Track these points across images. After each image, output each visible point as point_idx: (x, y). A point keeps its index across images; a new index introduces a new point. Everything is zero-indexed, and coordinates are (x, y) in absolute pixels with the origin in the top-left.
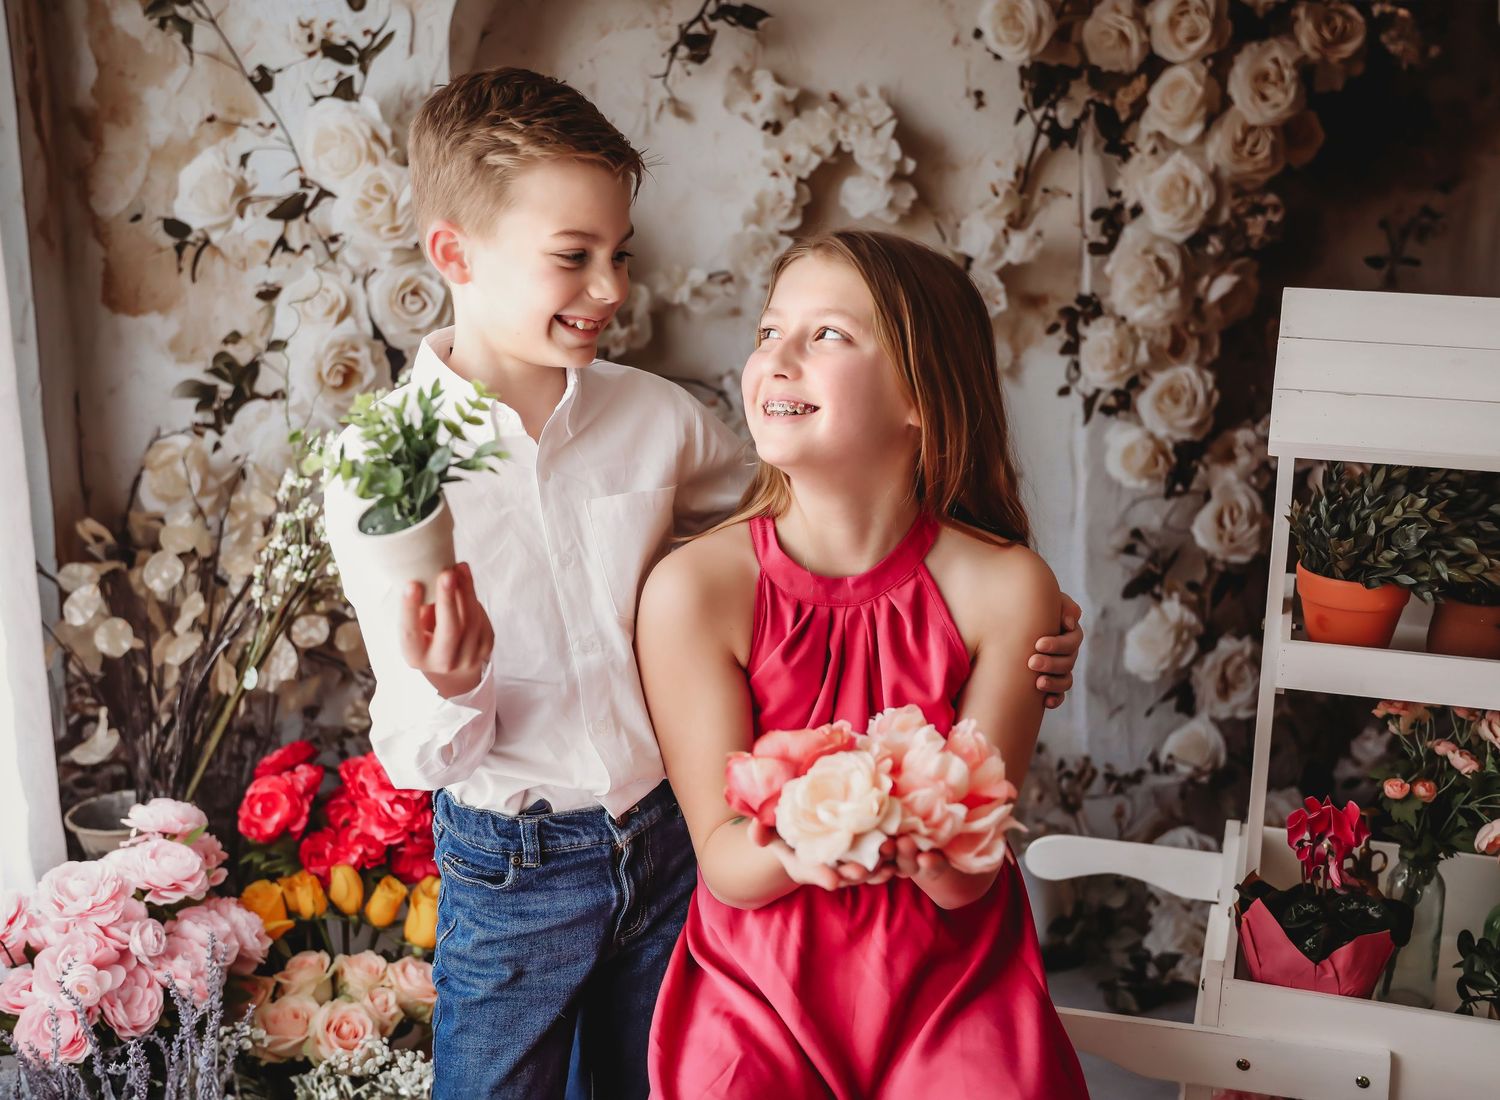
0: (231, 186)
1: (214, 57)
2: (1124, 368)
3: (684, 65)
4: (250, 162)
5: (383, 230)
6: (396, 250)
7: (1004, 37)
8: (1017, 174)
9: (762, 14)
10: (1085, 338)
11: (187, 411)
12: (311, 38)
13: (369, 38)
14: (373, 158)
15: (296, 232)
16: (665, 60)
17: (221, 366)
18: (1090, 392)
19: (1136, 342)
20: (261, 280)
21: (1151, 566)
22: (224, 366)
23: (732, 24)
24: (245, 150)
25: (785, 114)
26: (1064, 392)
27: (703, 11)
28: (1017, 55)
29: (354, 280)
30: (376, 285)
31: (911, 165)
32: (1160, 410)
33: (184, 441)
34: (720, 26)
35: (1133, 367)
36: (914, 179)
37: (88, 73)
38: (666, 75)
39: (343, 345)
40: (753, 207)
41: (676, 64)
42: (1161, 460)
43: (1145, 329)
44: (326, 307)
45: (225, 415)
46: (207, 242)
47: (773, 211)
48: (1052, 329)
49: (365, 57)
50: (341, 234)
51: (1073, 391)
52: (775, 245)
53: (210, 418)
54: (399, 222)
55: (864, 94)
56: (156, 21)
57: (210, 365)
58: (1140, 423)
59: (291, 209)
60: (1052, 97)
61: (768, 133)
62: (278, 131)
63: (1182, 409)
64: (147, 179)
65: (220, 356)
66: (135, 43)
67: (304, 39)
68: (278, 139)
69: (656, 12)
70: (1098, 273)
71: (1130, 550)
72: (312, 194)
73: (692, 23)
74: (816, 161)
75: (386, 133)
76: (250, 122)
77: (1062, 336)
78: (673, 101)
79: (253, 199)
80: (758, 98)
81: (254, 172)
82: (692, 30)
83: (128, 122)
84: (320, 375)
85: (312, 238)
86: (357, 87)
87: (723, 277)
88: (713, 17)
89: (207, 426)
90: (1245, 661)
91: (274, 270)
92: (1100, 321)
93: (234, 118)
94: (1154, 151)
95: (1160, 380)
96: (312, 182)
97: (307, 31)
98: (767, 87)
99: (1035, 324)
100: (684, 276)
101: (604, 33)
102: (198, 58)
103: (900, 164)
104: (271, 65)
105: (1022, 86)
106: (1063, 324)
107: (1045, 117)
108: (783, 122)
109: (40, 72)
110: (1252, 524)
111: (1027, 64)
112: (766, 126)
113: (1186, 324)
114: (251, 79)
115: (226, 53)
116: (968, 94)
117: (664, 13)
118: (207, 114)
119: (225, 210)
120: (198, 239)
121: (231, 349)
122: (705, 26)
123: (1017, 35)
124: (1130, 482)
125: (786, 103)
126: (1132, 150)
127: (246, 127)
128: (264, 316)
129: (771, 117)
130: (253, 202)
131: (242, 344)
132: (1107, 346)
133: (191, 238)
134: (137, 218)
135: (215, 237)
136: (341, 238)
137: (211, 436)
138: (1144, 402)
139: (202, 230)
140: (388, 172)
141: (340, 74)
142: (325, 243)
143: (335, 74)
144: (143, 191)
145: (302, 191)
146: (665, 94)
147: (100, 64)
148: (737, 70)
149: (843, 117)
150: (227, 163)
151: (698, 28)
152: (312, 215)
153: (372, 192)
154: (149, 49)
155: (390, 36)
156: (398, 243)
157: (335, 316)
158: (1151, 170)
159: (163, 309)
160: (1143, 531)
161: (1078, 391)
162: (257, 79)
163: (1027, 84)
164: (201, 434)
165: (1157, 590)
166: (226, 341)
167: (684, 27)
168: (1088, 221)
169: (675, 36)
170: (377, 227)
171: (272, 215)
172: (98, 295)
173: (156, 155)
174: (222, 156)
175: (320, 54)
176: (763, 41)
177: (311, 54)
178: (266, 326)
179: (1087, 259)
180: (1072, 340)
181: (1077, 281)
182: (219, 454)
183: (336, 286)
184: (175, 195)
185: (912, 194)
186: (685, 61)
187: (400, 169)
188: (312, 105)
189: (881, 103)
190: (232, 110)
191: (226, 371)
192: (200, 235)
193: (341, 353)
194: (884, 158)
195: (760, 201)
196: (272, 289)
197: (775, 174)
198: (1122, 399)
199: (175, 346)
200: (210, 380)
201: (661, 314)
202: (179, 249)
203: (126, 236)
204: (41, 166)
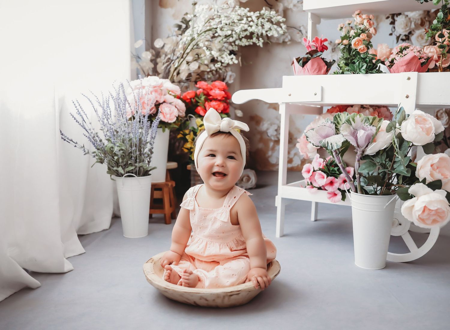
2: (408, 29)
10: (396, 21)
11: (175, 31)
17: (183, 21)
18: (398, 35)
19: (411, 23)
20: (193, 1)
26: (391, 34)
29: (213, 1)
30: (218, 1)
32: (418, 41)
33: (174, 38)
35: (410, 29)
43: (413, 19)
45: (184, 32)
48: (388, 18)
51: (393, 34)
53: (180, 32)
57: (181, 20)
63: (424, 41)
65: (183, 18)
77: (390, 20)
89: (179, 34)
90: (443, 112)
92: (401, 16)
95: (417, 33)
99: (383, 16)
100: (291, 2)
106: (390, 16)
113: (425, 18)
121: (186, 17)
128: (193, 9)
131: (188, 15)
132: (403, 23)
137: (180, 36)
138: (413, 38)
159: (172, 7)
161: (395, 35)
166: (185, 15)
172: (158, 3)
178: (193, 11)
180: (393, 21)
183: (210, 2)
191: (184, 22)
196: (195, 3)
198: (407, 37)
199: (174, 16)
200: (181, 24)
201: (286, 11)
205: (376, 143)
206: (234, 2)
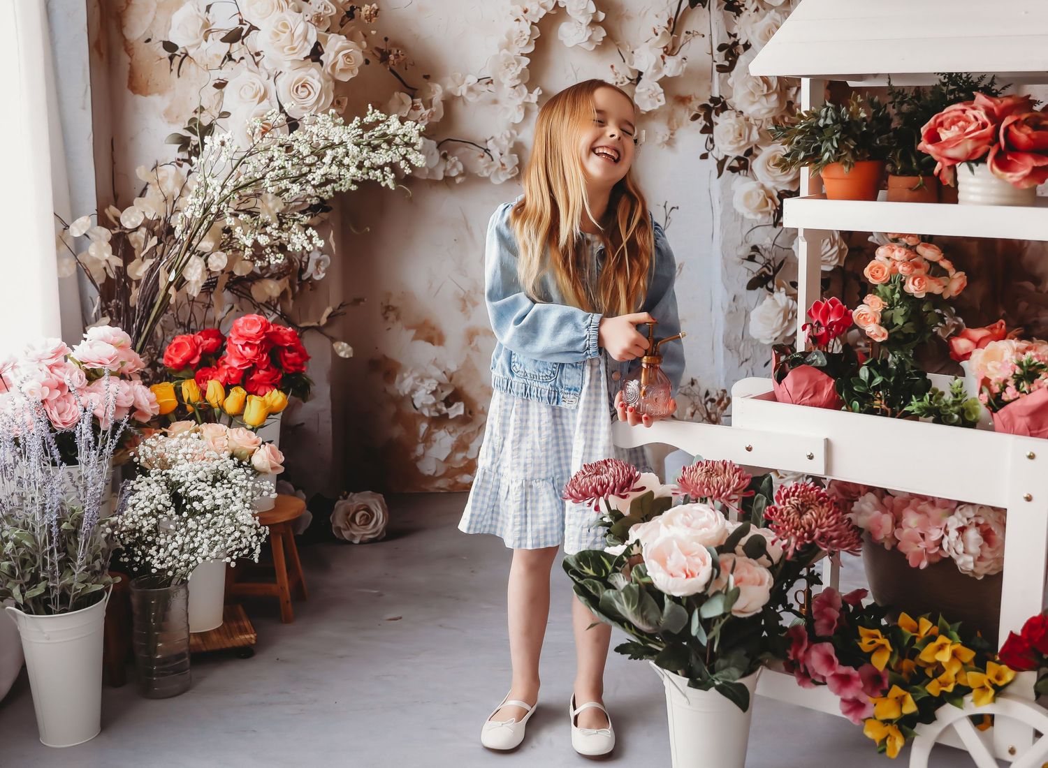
0: (201, 23)
2: (743, 143)
4: (212, 9)
5: (286, 49)
6: (294, 61)
8: (669, 22)
10: (716, 124)
11: (173, 152)
14: (281, 8)
15: (237, 50)
17: (193, 125)
18: (721, 158)
19: (750, 128)
20: (216, 78)
21: (765, 269)
24: (209, 3)
26: (704, 157)
29: (268, 79)
30: (280, 80)
31: (602, 16)
32: (767, 170)
33: (171, 170)
35: (749, 143)
36: (603, 24)
40: (505, 39)
42: (770, 201)
43: (756, 120)
44: (253, 94)
45: (195, 154)
46: (187, 55)
47: (516, 41)
48: (695, 117)
50: (262, 51)
51: (710, 155)
52: (519, 62)
53: (185, 156)
54: (295, 45)
57: (187, 126)
58: (755, 179)
59: (234, 37)
64: (154, 18)
65: (192, 120)
70: (723, 83)
71: (751, 259)
72: (246, 28)
74: (543, 12)
77: (701, 122)
81: (213, 15)
85: (246, 54)
87: (487, 80)
89: (184, 160)
91: (223, 71)
92: (726, 113)
94: (757, 10)
95: (766, 152)
96: (246, 21)
99: (684, 114)
100: (463, 80)
103: (595, 14)
106: (702, 114)
110: (832, 247)
113: (783, 117)
119: (197, 37)
120: (182, 53)
121: (198, 116)
124: (750, 216)
126: (742, 9)
128: (218, 97)
130: (213, 32)
131: (205, 113)
132: (731, 130)
133: (177, 53)
134: (149, 40)
135: (191, 53)
136: (262, 54)
137: (186, 166)
138: (757, 165)
139: (184, 47)
140: (290, 16)
142: (253, 56)
144: (152, 25)
145: (240, 26)
150: (199, 10)
152: (245, 40)
153: (280, 28)
156: (295, 57)
157: (258, 98)
158: (755, 22)
159: (161, 93)
160: (760, 247)
161: (713, 157)
164: (180, 166)
165: (770, 285)
166: (196, 112)
168: (716, 52)
171: (223, 40)
172: (126, 84)
173: (159, 6)
174: (196, 6)
178: (218, 104)
179: (716, 74)
180: (708, 125)
181: (710, 88)
182: (190, 177)
183: (259, 81)
184: (170, 28)
185: (604, 34)
187: (297, 15)
191: (195, 129)
192: (183, 50)
194: (585, 11)
195: (509, 36)
196: (222, 82)
197: (518, 20)
198: (742, 162)
199: (167, 113)
200: (187, 134)
201: (449, 102)
202: (171, 58)
203: (142, 51)
204: (97, 10)
206: (319, 81)
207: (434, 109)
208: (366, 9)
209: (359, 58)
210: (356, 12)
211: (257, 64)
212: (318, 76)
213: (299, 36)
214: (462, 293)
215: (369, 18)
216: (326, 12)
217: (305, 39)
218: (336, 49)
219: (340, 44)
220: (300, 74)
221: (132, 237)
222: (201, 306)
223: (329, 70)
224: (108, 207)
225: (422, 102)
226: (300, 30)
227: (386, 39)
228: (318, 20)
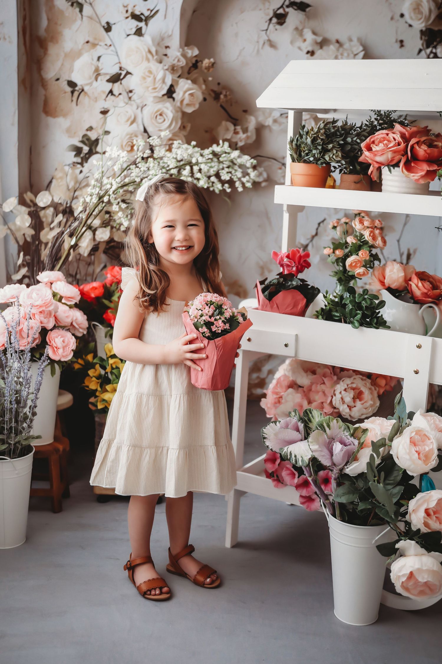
0: (94, 69)
1: (90, 18)
3: (275, 26)
4: (101, 59)
5: (150, 89)
6: (155, 97)
7: (414, 17)
9: (308, 6)
11: (71, 157)
12: (127, 11)
13: (149, 12)
14: (148, 60)
15: (117, 88)
16: (267, 24)
17: (85, 139)
20: (102, 107)
22: (86, 140)
23: (296, 10)
24: (99, 55)
25: (316, 48)
27: (283, 4)
28: (419, 25)
29: (137, 108)
30: (146, 110)
33: (69, 169)
34: (290, 10)
37: (44, 23)
38: (267, 30)
39: (132, 134)
41: (271, 25)
44: (126, 119)
45: (85, 159)
46: (83, 90)
49: (147, 19)
50: (133, 90)
53: (79, 160)
54: (156, 86)
55: (350, 40)
56: (70, 3)
57: (81, 139)
59: (115, 79)
60: (435, 43)
61: (309, 55)
62: (112, 48)
64: (62, 65)
65: (85, 136)
66: (62, 12)
67: (125, 12)
68: (112, 51)
69: (264, 4)
72: (124, 73)
73: (278, 9)
75: (153, 50)
76: (102, 44)
78: (269, 40)
79: (101, 74)
80: (305, 40)
81: (102, 64)
82: (279, 12)
83: (57, 42)
84: (122, 146)
85: (123, 91)
86: (143, 31)
88: (288, 6)
89: (78, 163)
91: (107, 102)
93: (96, 42)
96: (124, 68)
97: (126, 9)
98: (309, 36)
100: (269, 116)
101: (242, 12)
102: (84, 18)
104: (111, 22)
105: (421, 38)
107: (431, 52)
108: (315, 51)
109: (27, 22)
111: (424, 29)
112: (308, 52)
114: (104, 27)
115: (94, 15)
116: (396, 41)
117: (267, 4)
118: (86, 40)
119: (90, 78)
120: (80, 89)
121: (89, 133)
122: (284, 10)
123: (420, 16)
125: (317, 43)
127: (101, 45)
128: (102, 120)
129: (310, 49)
130: (101, 75)
131: (93, 131)
133: (77, 88)
134: (58, 79)
135: (86, 89)
136: (134, 91)
137: (79, 167)
139: (81, 85)
140: (154, 66)
141: (137, 26)
142: (127, 93)
143: (136, 26)
144: (61, 69)
145: (120, 72)
146: (267, 38)
147: (48, 19)
148: (297, 29)
149: (341, 50)
150: (93, 60)
151: (281, 11)
152: (123, 81)
153: (147, 74)
154: (67, 14)
155: (157, 11)
156: (155, 94)
157: (129, 122)
159: (65, 116)
162: (106, 27)
163: (423, 37)
164: (75, 167)
166: (87, 130)
167: (276, 10)
169: (271, 14)
170: (148, 87)
171: (108, 81)
172: (41, 109)
173: (66, 55)
174: (91, 56)
175: (130, 18)
176: (308, 17)
177: (127, 18)
178: (103, 125)
182: (82, 174)
183: (130, 110)
184: (72, 71)
186: (275, 24)
187: (158, 65)
188: (126, 38)
189: (358, 44)
190: (95, 39)
191: (87, 142)
192: (81, 87)
193: (131, 137)
196: (106, 110)
199: (68, 131)
200: (80, 145)
201: (260, 129)
202: (72, 92)
203: (53, 87)
204: (24, 58)
205: (358, 463)
206: (172, 112)
207: (249, 134)
208: (206, 62)
209: (200, 97)
210: (199, 64)
211: (130, 98)
212: (171, 108)
213: (159, 80)
214: (261, 263)
215: (208, 68)
216: (179, 64)
217: (164, 82)
218: (185, 89)
219: (187, 86)
220: (160, 106)
221: (42, 214)
222: (84, 263)
223: (178, 104)
224: (26, 192)
225: (242, 129)
226: (160, 75)
227: (219, 84)
228: (173, 69)
